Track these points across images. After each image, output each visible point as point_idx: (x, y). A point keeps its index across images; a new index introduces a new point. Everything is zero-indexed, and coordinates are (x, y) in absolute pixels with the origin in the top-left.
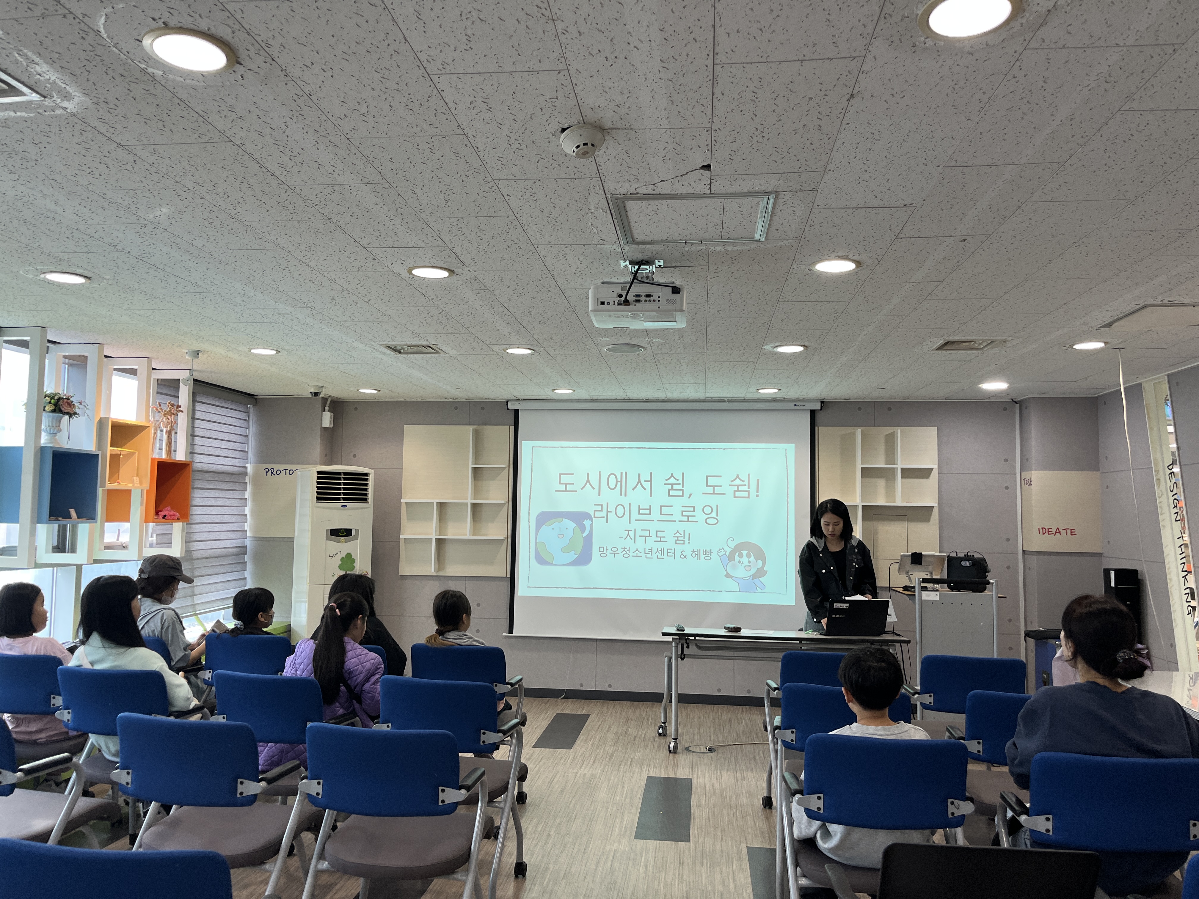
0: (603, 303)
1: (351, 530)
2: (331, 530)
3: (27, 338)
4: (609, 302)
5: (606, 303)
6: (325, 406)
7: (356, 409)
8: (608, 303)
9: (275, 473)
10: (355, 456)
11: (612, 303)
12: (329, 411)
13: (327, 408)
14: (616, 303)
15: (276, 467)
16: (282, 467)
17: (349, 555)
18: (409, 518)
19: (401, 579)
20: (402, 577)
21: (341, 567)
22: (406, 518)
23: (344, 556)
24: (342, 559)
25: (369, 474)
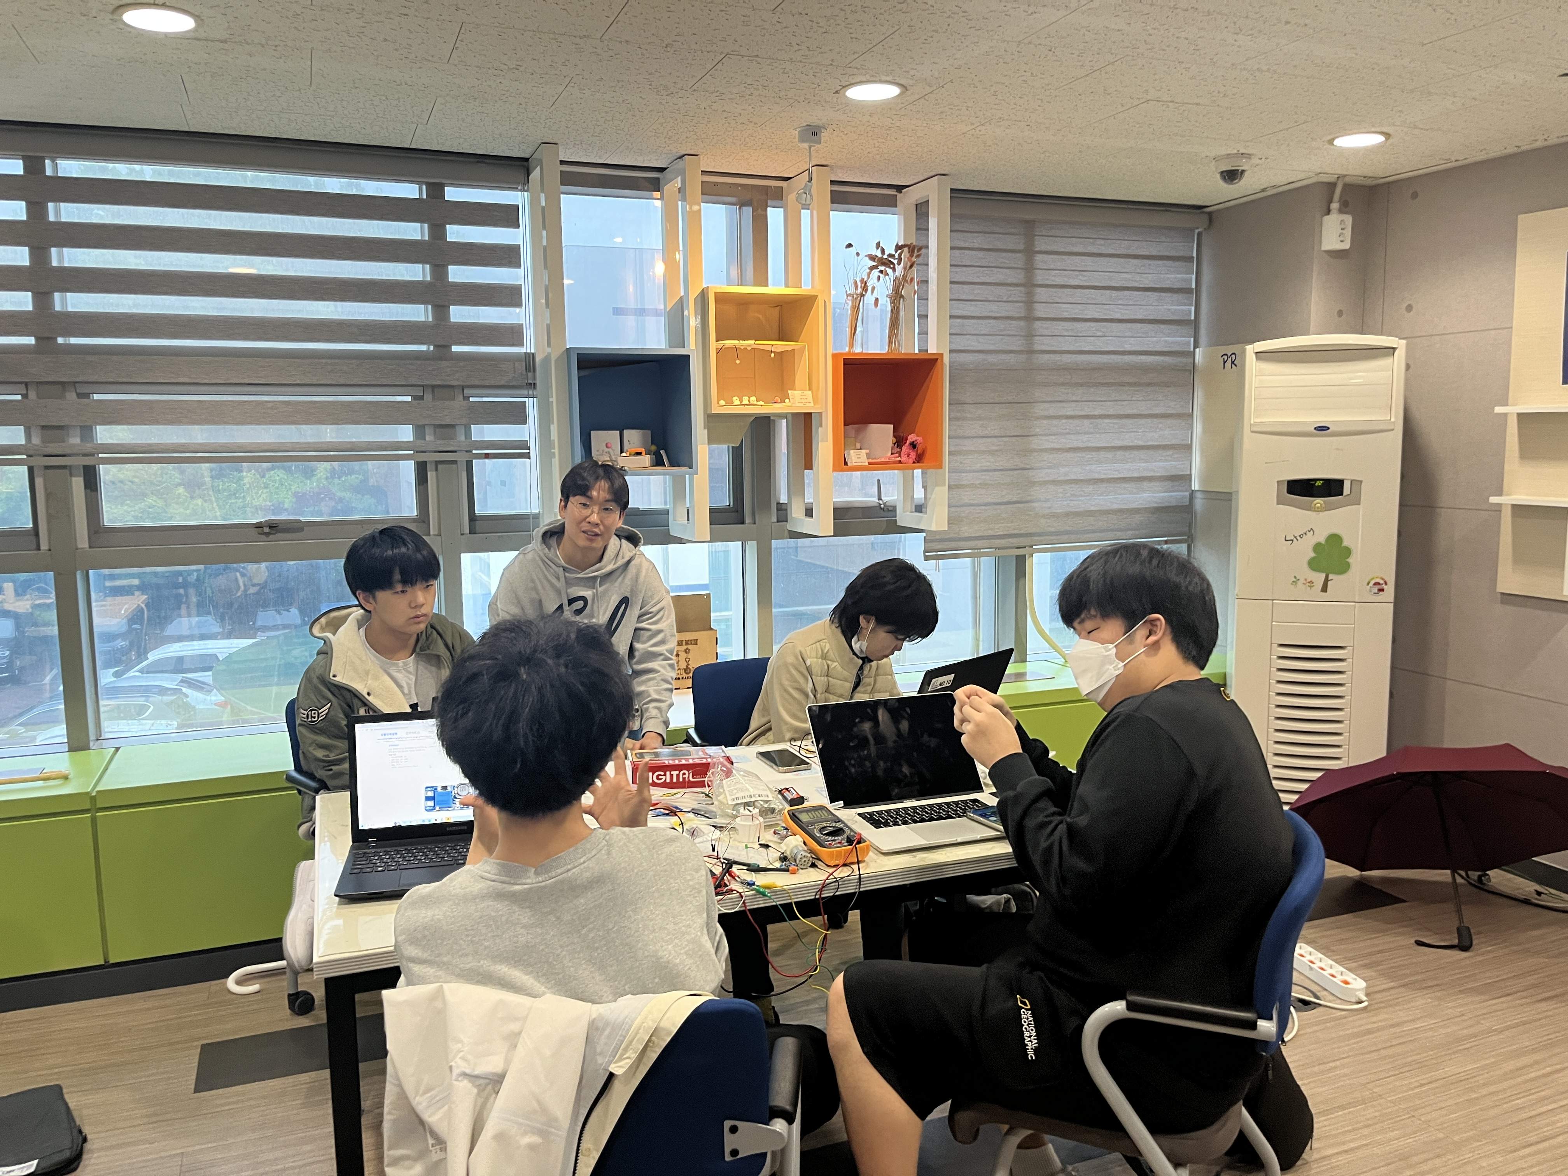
1: (1341, 482)
2: (1291, 483)
6: (1330, 201)
7: (1415, 195)
9: (1236, 362)
12: (1341, 211)
13: (1335, 206)
15: (1239, 350)
17: (1335, 539)
18: (1528, 453)
19: (1502, 602)
20: (1508, 598)
21: (1313, 565)
22: (1516, 453)
23: (1323, 541)
24: (1317, 547)
25: (1394, 349)
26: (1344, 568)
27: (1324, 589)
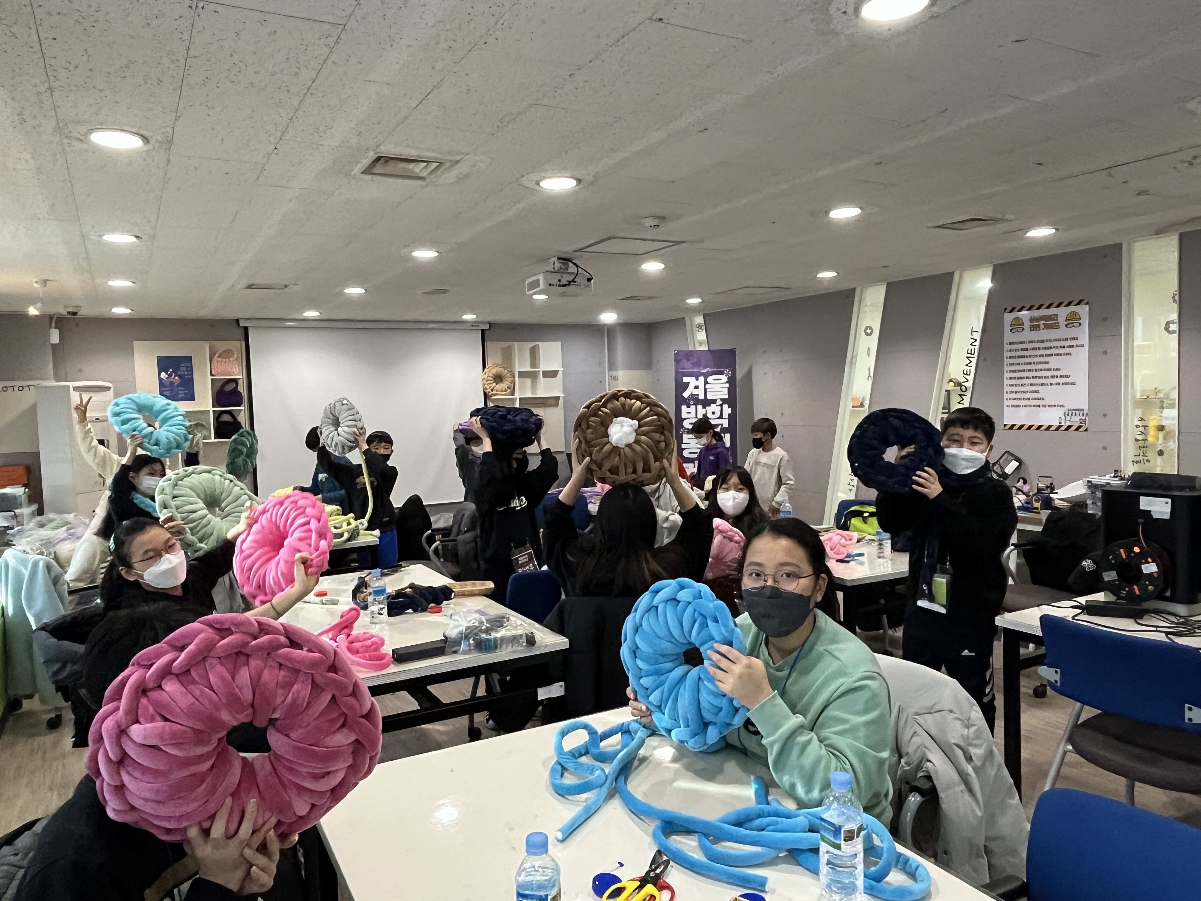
0: (550, 285)
4: (554, 285)
7: (77, 325)
12: (56, 328)
14: (557, 285)
16: (7, 384)
25: (110, 387)
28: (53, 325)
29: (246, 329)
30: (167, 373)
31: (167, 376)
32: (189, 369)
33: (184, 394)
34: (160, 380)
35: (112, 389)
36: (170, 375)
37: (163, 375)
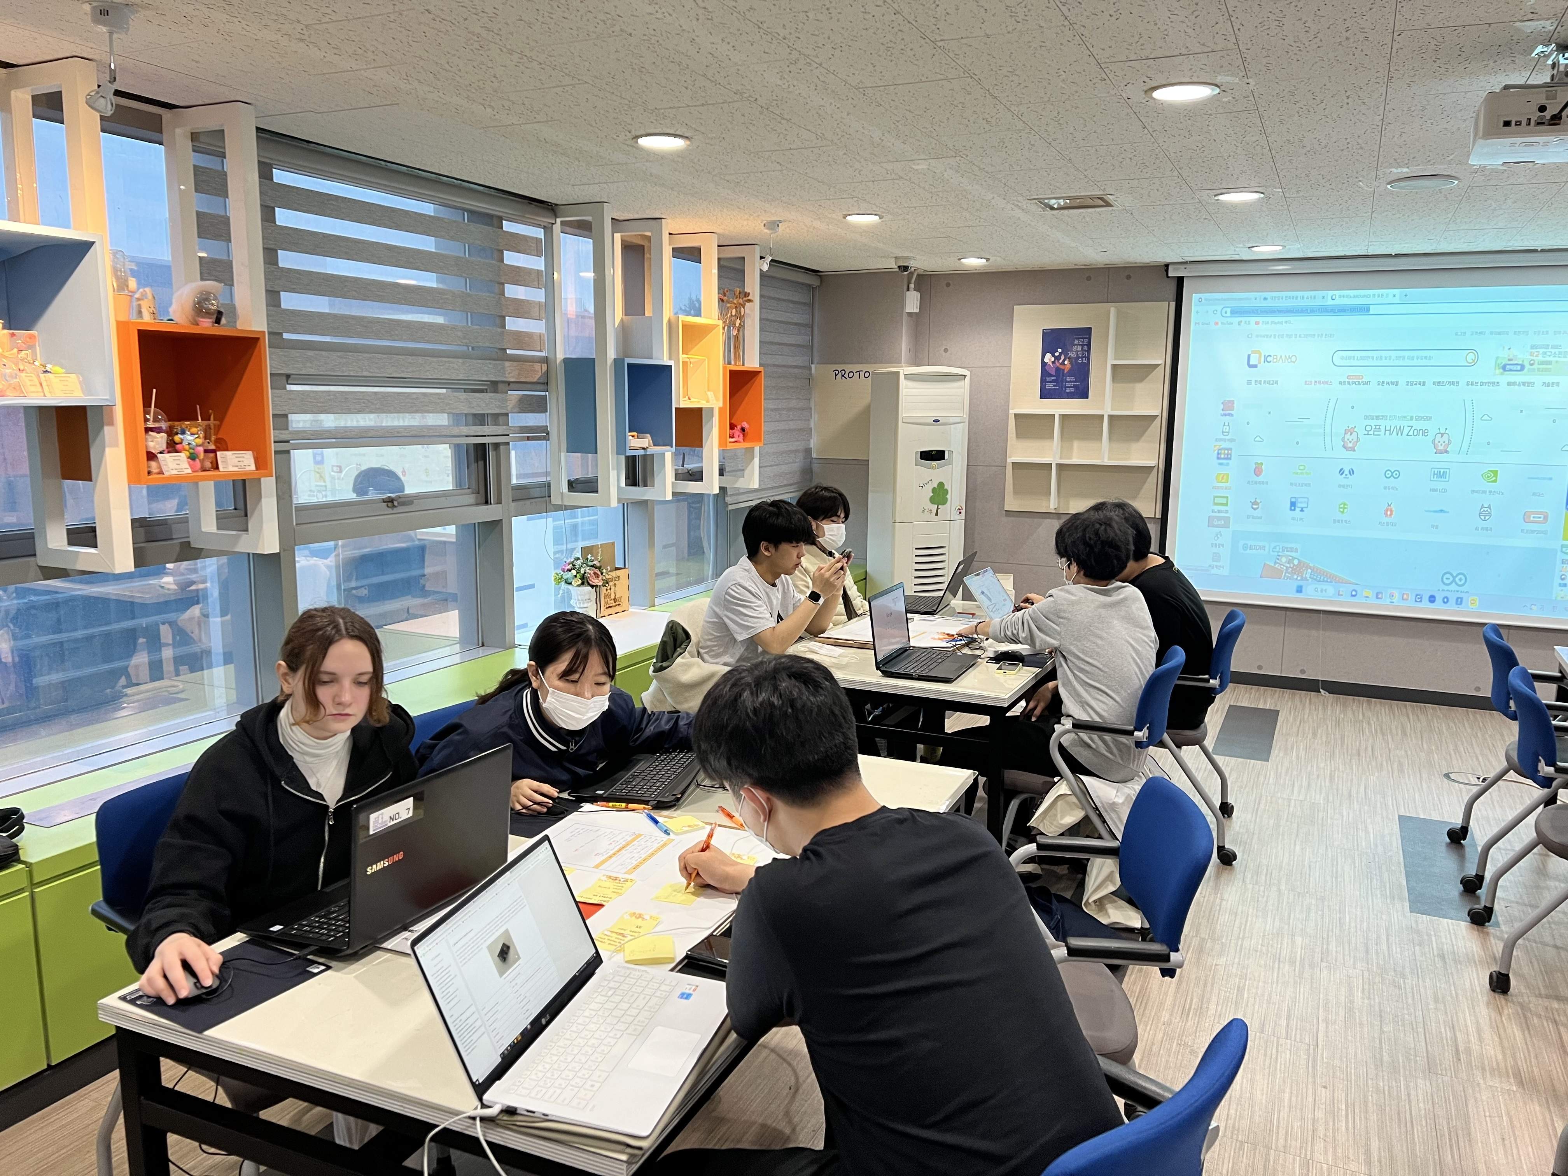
0: (1507, 124)
1: (944, 452)
2: (922, 453)
3: (589, 218)
4: (1520, 122)
5: (1513, 123)
6: (911, 283)
7: (948, 285)
8: (1518, 123)
9: (846, 376)
10: (946, 350)
11: (1524, 123)
12: (915, 290)
14: (1533, 123)
15: (848, 368)
16: (855, 368)
17: (941, 485)
18: (1019, 435)
19: (1006, 516)
20: (1009, 513)
21: (932, 500)
22: (1014, 435)
23: (936, 486)
24: (934, 490)
25: (965, 376)
26: (944, 502)
27: (937, 514)
28: (912, 286)
29: (1180, 281)
30: (1053, 355)
31: (1053, 359)
32: (1086, 348)
33: (1074, 386)
34: (1044, 364)
35: (968, 378)
36: (1057, 358)
37: (1049, 358)
